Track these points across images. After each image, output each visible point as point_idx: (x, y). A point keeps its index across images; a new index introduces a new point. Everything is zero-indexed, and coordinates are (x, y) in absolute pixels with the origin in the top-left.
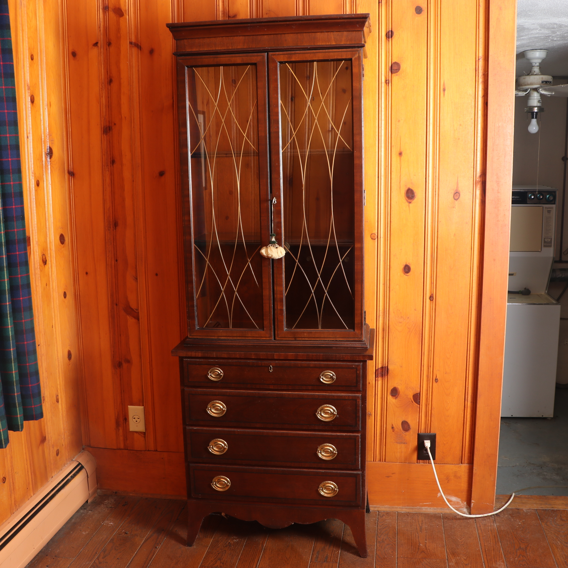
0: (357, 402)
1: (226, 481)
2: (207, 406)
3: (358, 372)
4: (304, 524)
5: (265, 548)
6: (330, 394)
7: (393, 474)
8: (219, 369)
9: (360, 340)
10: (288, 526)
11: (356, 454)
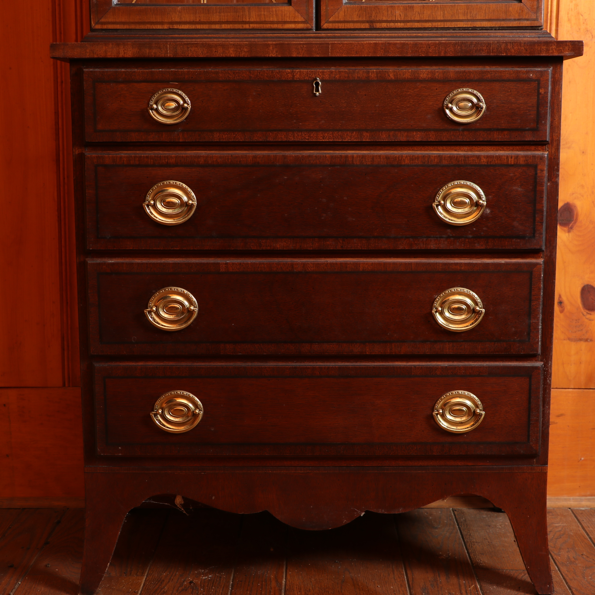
0: (539, 172)
1: (191, 405)
2: (145, 196)
3: (542, 91)
4: (393, 512)
5: (287, 587)
6: (470, 153)
7: (558, 416)
8: (180, 92)
9: (536, 24)
10: (349, 522)
11: (530, 313)
